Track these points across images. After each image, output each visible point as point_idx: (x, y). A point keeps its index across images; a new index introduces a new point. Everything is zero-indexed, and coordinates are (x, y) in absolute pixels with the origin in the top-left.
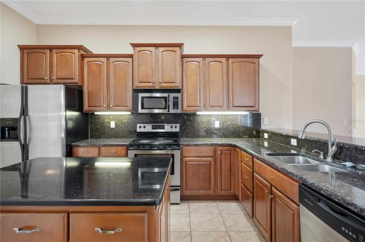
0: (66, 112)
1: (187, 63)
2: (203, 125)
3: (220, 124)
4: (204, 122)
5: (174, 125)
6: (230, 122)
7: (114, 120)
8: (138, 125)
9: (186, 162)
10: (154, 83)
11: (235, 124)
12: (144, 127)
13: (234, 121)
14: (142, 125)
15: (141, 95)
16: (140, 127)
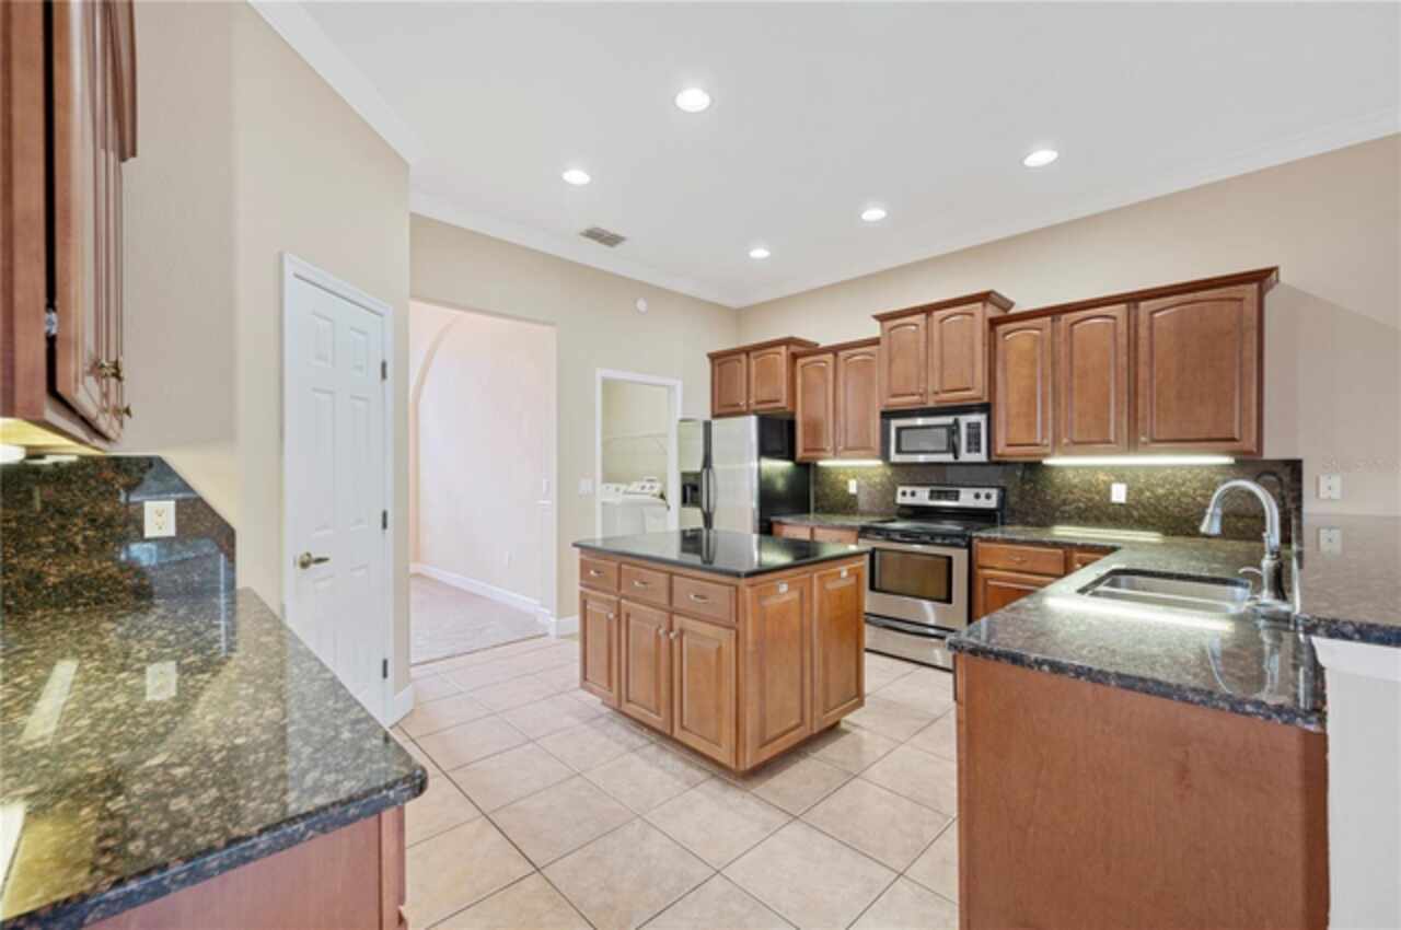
0: (759, 459)
1: (1008, 337)
2: (1072, 493)
3: (1128, 494)
4: (1076, 486)
5: (983, 492)
6: (1168, 486)
7: (854, 477)
8: (900, 489)
9: (986, 579)
10: (921, 395)
11: (1185, 494)
12: (913, 494)
13: (1183, 484)
14: (908, 490)
15: (895, 423)
16: (904, 494)
